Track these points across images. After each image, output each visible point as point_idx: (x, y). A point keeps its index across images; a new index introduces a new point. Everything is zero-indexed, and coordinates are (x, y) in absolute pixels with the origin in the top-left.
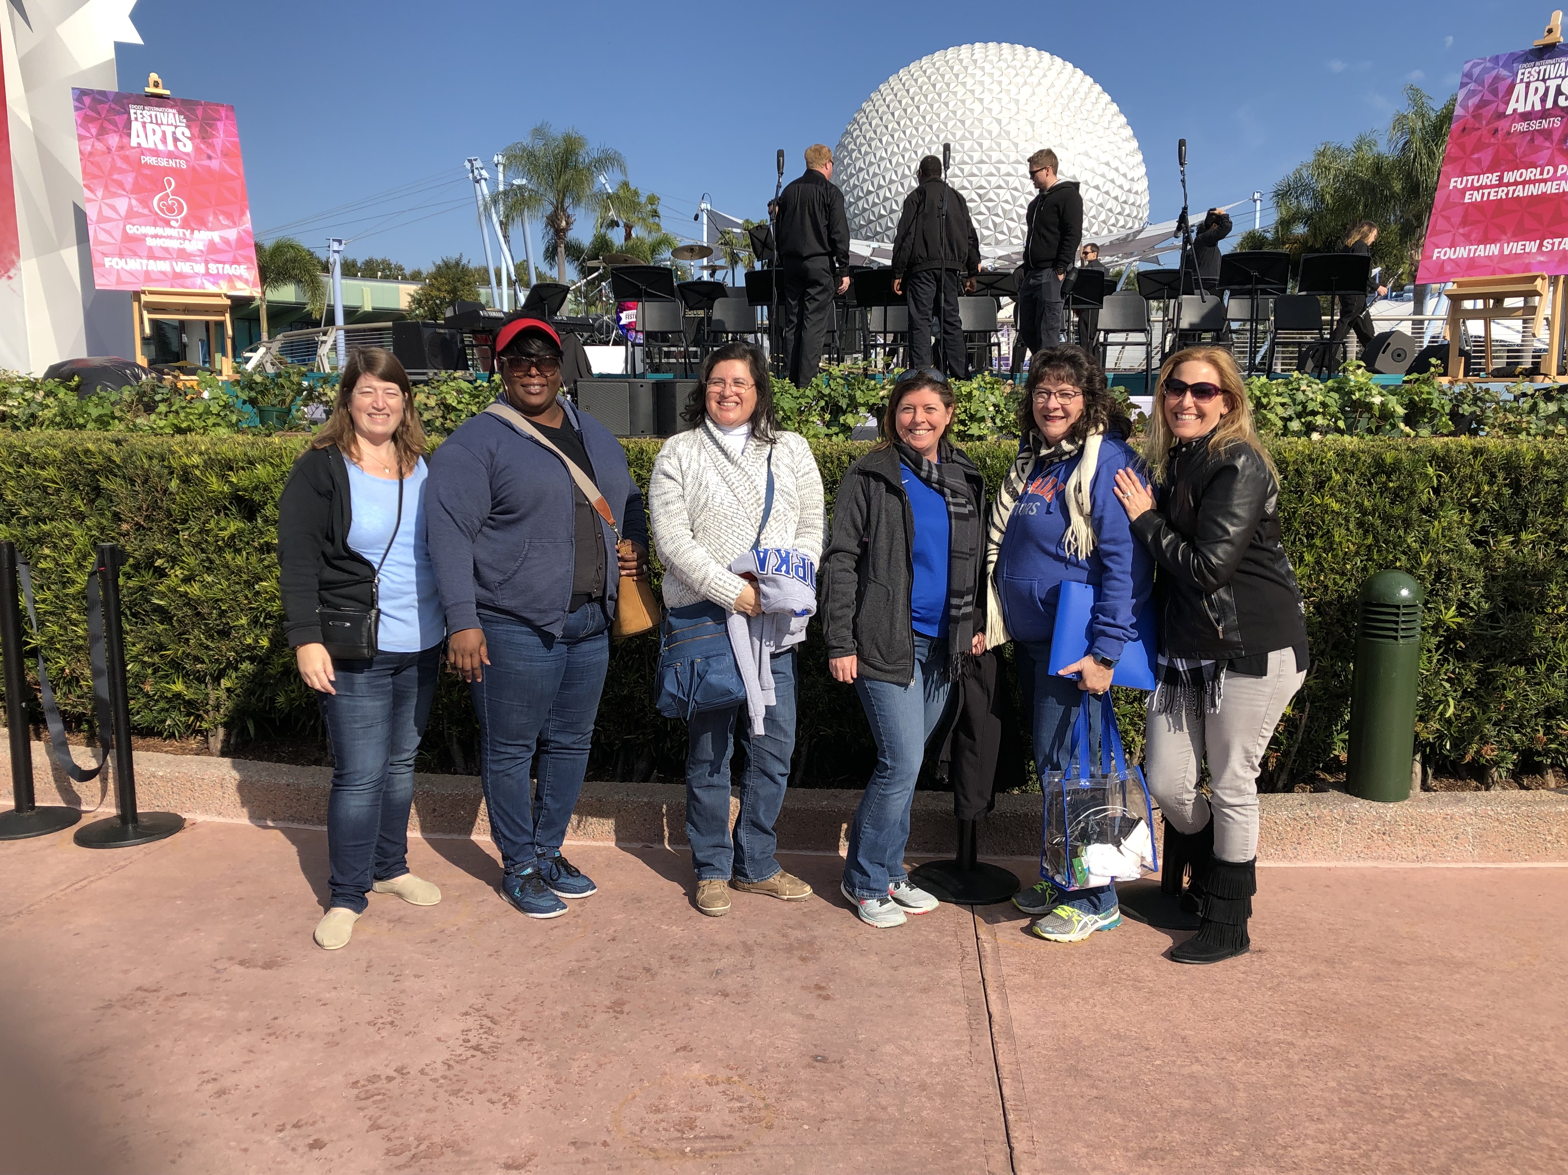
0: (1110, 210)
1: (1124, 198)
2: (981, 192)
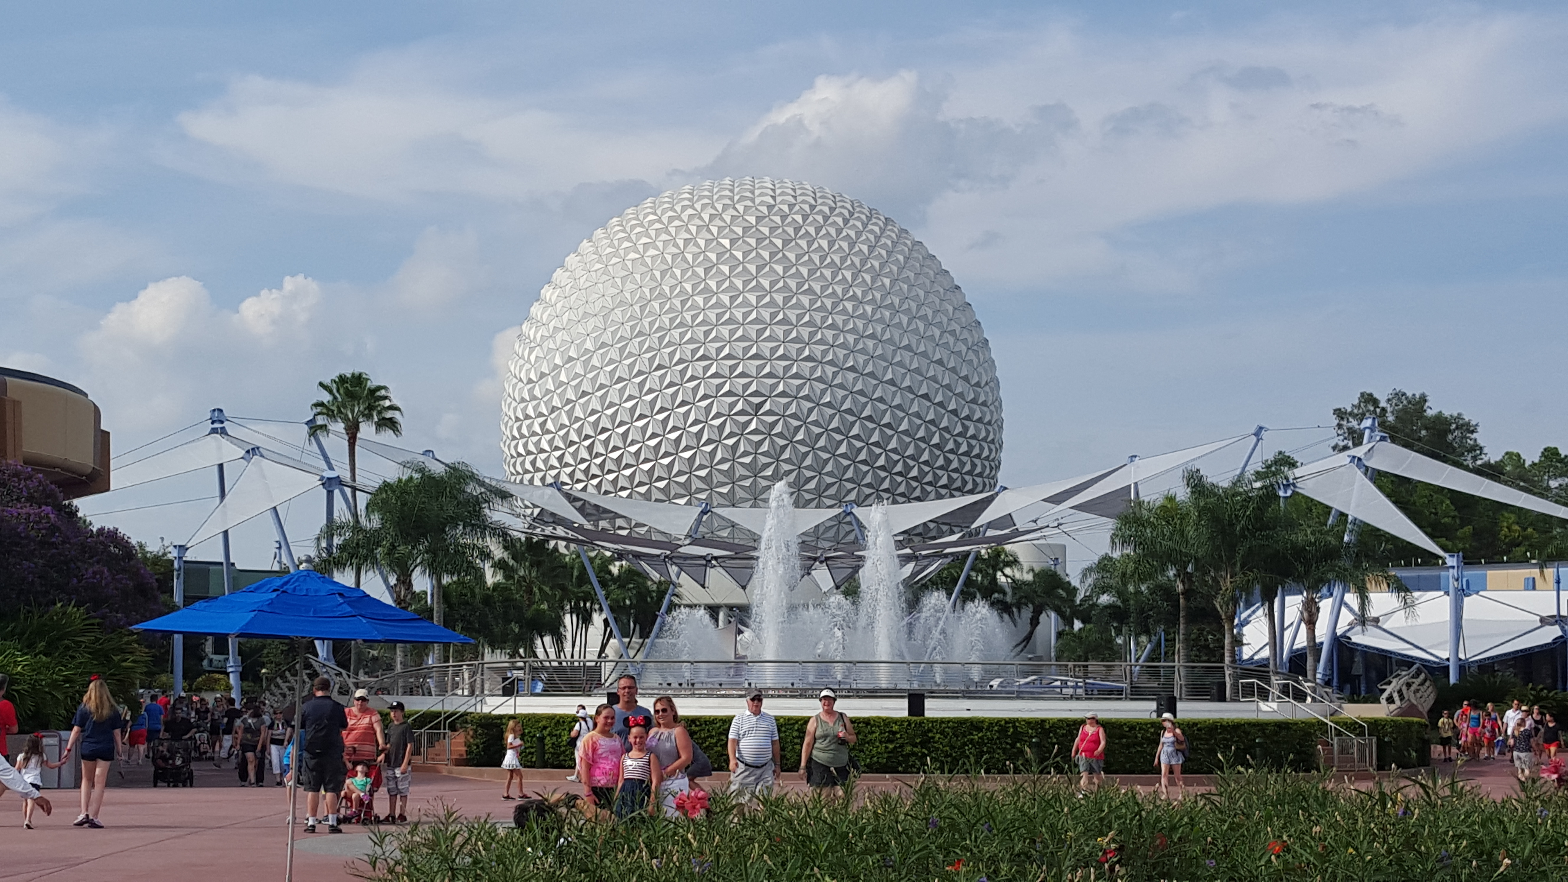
0: (946, 429)
1: (966, 412)
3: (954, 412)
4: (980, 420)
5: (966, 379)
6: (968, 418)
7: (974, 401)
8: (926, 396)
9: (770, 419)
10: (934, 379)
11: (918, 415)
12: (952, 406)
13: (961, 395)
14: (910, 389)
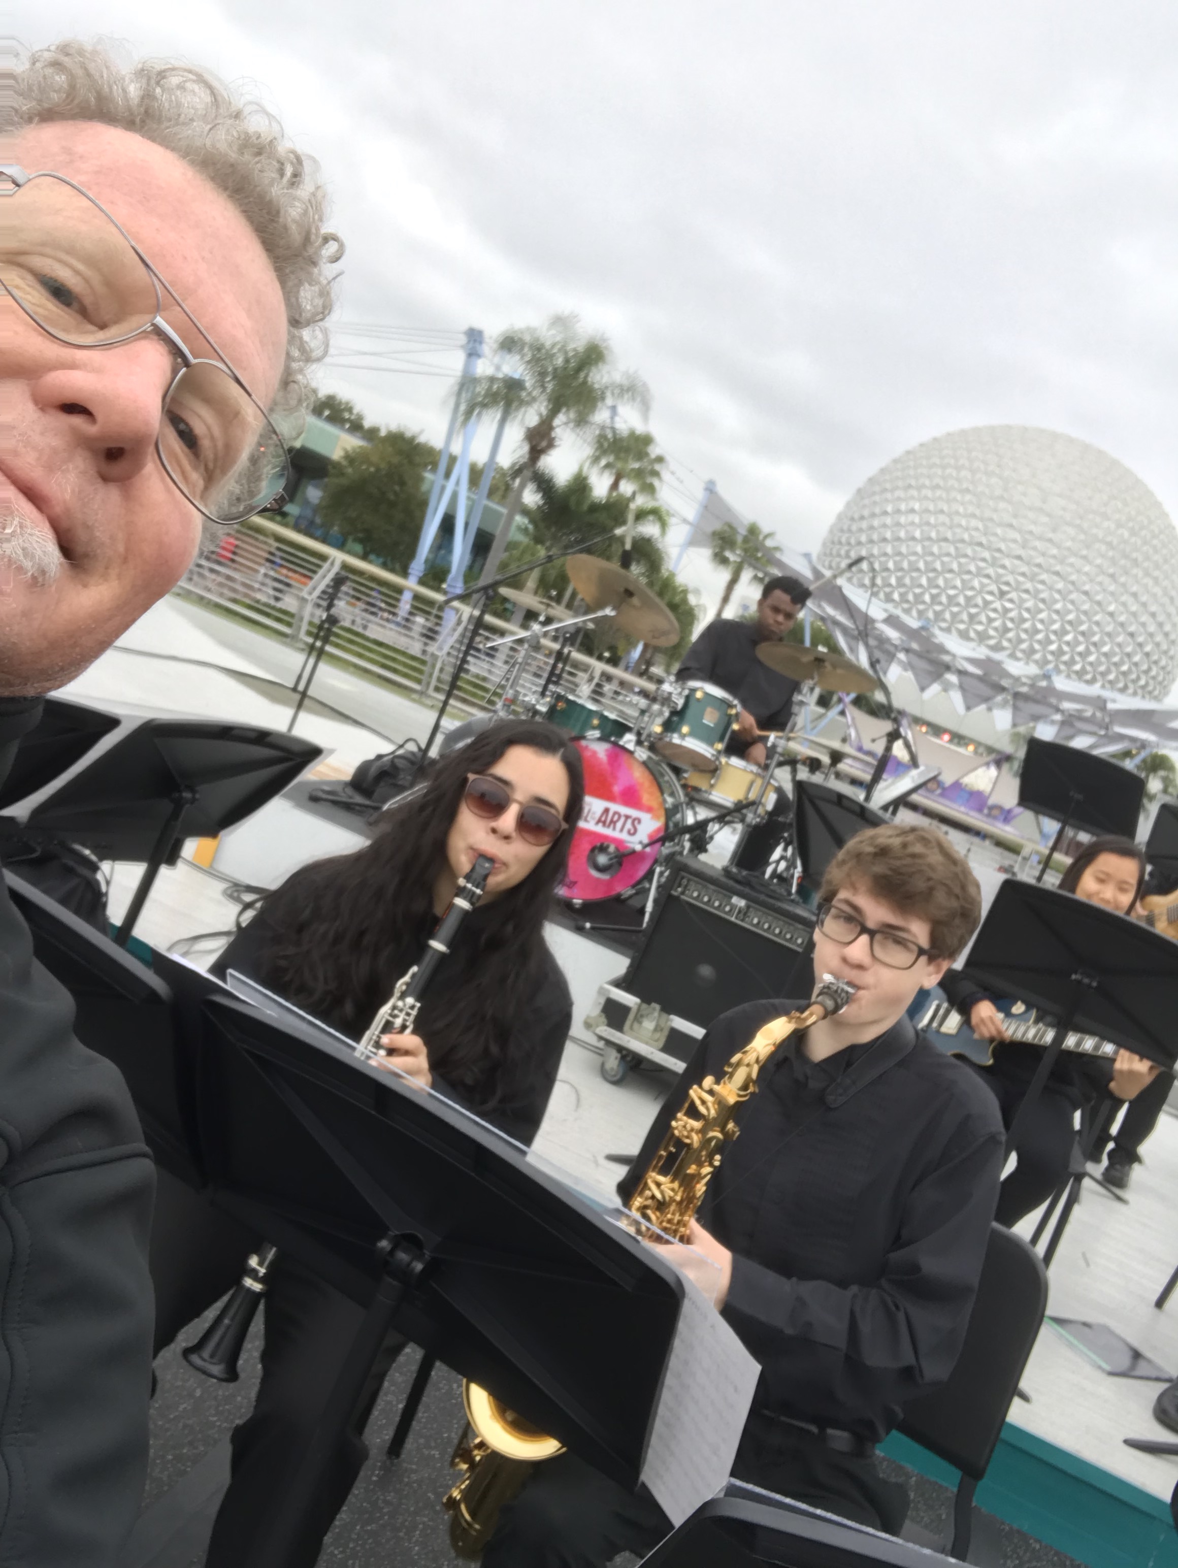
1: (1155, 657)
2: (1005, 588)
3: (1147, 655)
4: (1163, 668)
5: (1166, 635)
6: (1156, 662)
7: (1165, 652)
8: (1132, 635)
9: (1009, 605)
10: (1144, 625)
11: (1119, 645)
12: (1148, 648)
13: (1158, 645)
14: (1122, 625)
